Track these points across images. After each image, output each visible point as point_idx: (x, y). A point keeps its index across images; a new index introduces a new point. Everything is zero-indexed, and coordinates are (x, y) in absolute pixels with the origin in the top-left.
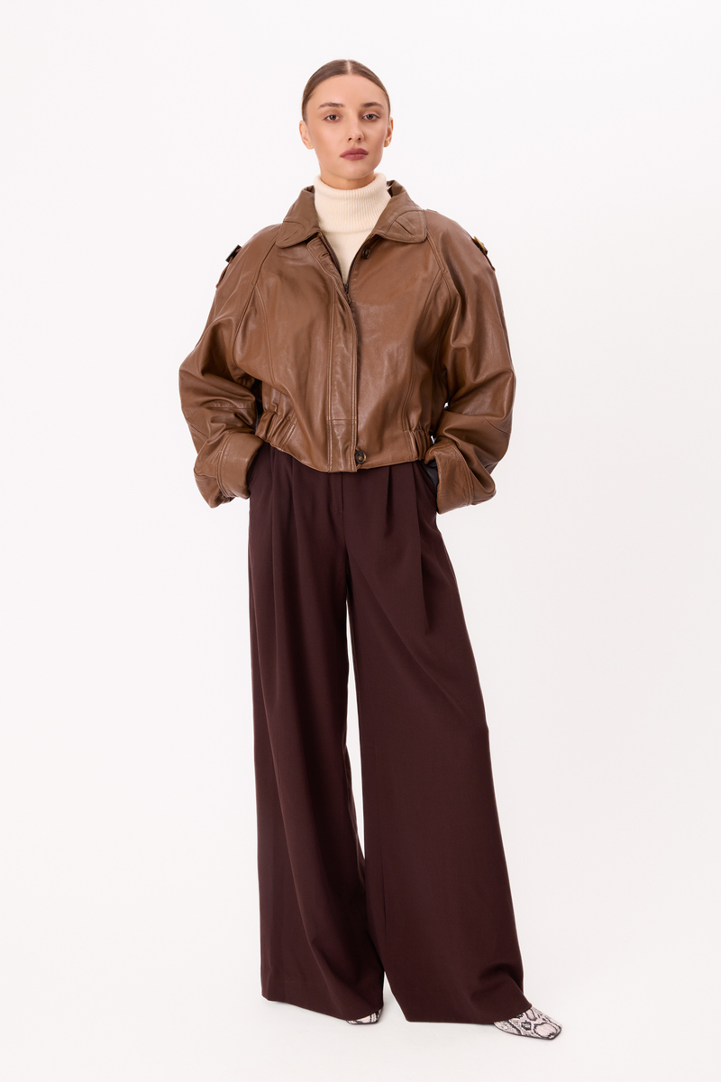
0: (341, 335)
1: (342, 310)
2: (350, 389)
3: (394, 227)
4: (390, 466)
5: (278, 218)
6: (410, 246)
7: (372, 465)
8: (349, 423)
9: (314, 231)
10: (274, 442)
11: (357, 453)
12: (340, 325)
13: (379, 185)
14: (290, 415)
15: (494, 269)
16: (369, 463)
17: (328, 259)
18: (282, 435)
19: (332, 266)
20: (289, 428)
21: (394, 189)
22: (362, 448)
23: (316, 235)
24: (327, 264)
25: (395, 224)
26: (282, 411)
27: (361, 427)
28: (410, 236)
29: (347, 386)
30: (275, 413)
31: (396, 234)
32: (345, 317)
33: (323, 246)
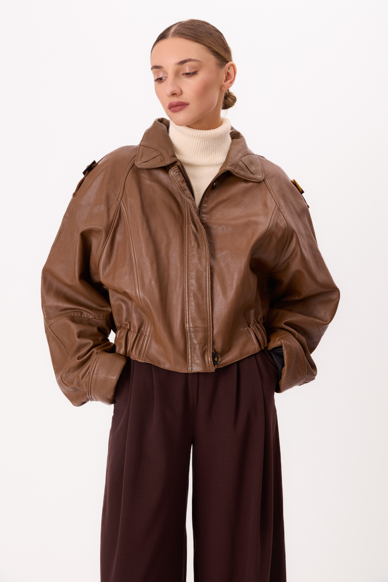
0: (195, 252)
1: (195, 231)
2: (205, 299)
3: (240, 166)
4: (238, 363)
5: (135, 140)
6: (250, 184)
7: (225, 363)
8: (206, 330)
9: (173, 160)
10: (134, 356)
11: (215, 355)
12: (193, 243)
13: (223, 130)
14: (142, 329)
15: (308, 207)
16: (223, 361)
17: (184, 185)
18: (139, 347)
19: (188, 192)
20: (144, 341)
21: (235, 135)
22: (217, 350)
23: (175, 162)
24: (185, 190)
25: (241, 163)
26: (134, 327)
27: (215, 332)
28: (251, 175)
29: (203, 297)
30: (129, 330)
31: (242, 173)
32: (199, 236)
33: (180, 173)
